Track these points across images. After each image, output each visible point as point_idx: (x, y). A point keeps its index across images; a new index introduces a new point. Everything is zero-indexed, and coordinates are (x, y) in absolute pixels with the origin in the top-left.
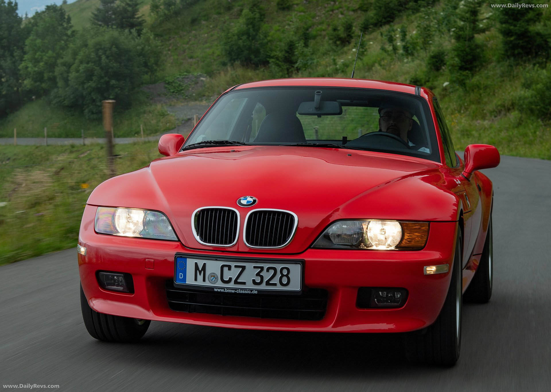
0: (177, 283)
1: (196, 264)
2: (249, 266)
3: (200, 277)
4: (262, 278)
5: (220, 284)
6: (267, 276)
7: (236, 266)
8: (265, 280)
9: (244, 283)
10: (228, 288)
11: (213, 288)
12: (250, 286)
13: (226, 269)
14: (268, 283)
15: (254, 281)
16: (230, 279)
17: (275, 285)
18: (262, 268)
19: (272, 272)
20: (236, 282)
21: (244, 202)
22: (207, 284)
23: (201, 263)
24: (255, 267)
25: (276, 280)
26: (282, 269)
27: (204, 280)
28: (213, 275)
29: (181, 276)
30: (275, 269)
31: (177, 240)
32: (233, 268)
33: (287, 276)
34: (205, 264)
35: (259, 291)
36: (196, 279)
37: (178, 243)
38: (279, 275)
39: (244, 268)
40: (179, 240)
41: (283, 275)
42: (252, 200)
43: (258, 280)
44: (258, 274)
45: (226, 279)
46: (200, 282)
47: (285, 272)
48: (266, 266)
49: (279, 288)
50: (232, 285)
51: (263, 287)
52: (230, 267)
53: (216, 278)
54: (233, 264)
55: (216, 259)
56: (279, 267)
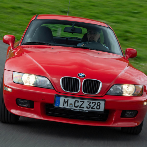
0: (55, 106)
1: (64, 99)
2: (86, 101)
3: (66, 105)
4: (90, 106)
5: (73, 107)
6: (92, 105)
7: (81, 101)
8: (91, 107)
9: (83, 108)
10: (77, 109)
11: (71, 109)
12: (85, 109)
13: (76, 102)
14: (92, 108)
15: (87, 107)
16: (78, 106)
17: (95, 109)
18: (90, 102)
19: (94, 104)
20: (80, 107)
21: (81, 75)
22: (68, 107)
23: (66, 99)
24: (88, 102)
25: (95, 107)
26: (98, 103)
27: (67, 106)
28: (71, 104)
29: (57, 103)
30: (95, 103)
31: (53, 89)
32: (79, 102)
33: (99, 105)
34: (68, 100)
35: (88, 111)
36: (64, 105)
37: (54, 90)
38: (96, 105)
39: (84, 102)
40: (54, 89)
41: (98, 105)
42: (83, 75)
43: (89, 107)
44: (89, 105)
45: (76, 106)
46: (65, 106)
47: (99, 104)
48: (92, 101)
49: (96, 110)
50: (78, 108)
51: (90, 109)
52: (78, 101)
53: (72, 105)
54: (79, 100)
55: (73, 98)
56: (97, 102)
